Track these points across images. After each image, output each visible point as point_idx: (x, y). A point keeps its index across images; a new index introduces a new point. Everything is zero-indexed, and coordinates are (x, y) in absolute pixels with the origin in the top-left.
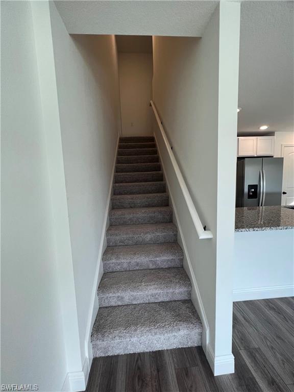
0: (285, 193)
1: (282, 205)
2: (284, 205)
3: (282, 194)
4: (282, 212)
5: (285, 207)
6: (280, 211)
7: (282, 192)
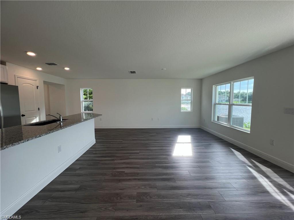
0: (24, 115)
1: (22, 124)
2: (25, 124)
3: (21, 117)
4: (22, 130)
5: (25, 125)
6: (22, 129)
7: (21, 115)
